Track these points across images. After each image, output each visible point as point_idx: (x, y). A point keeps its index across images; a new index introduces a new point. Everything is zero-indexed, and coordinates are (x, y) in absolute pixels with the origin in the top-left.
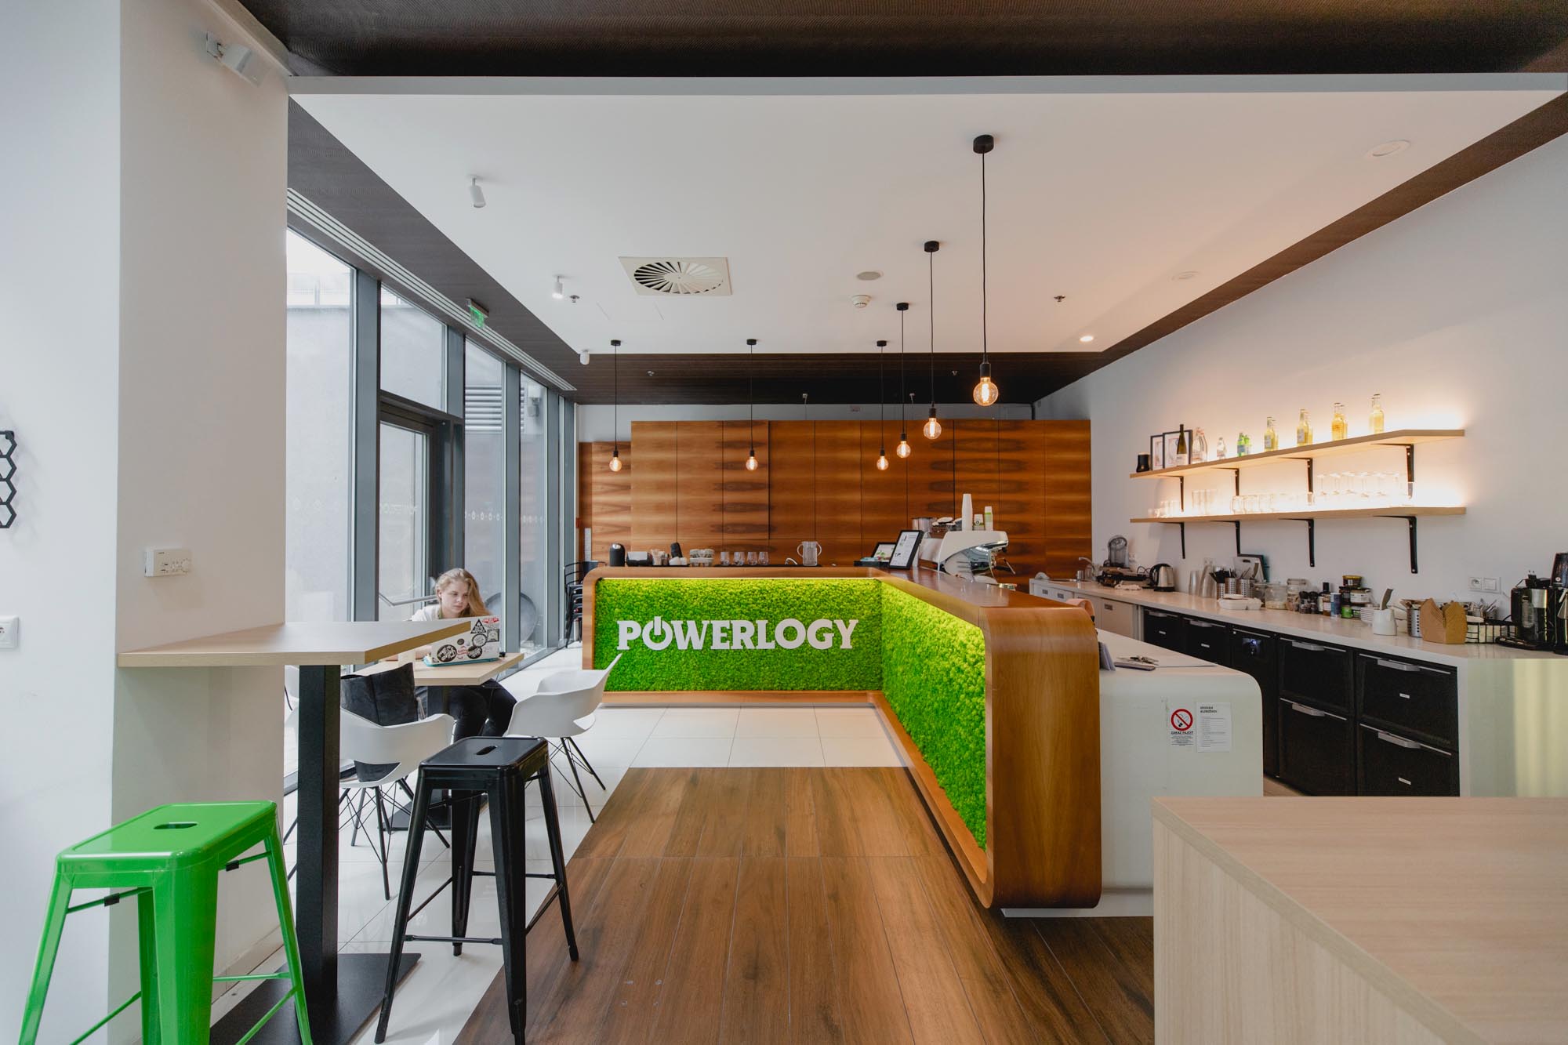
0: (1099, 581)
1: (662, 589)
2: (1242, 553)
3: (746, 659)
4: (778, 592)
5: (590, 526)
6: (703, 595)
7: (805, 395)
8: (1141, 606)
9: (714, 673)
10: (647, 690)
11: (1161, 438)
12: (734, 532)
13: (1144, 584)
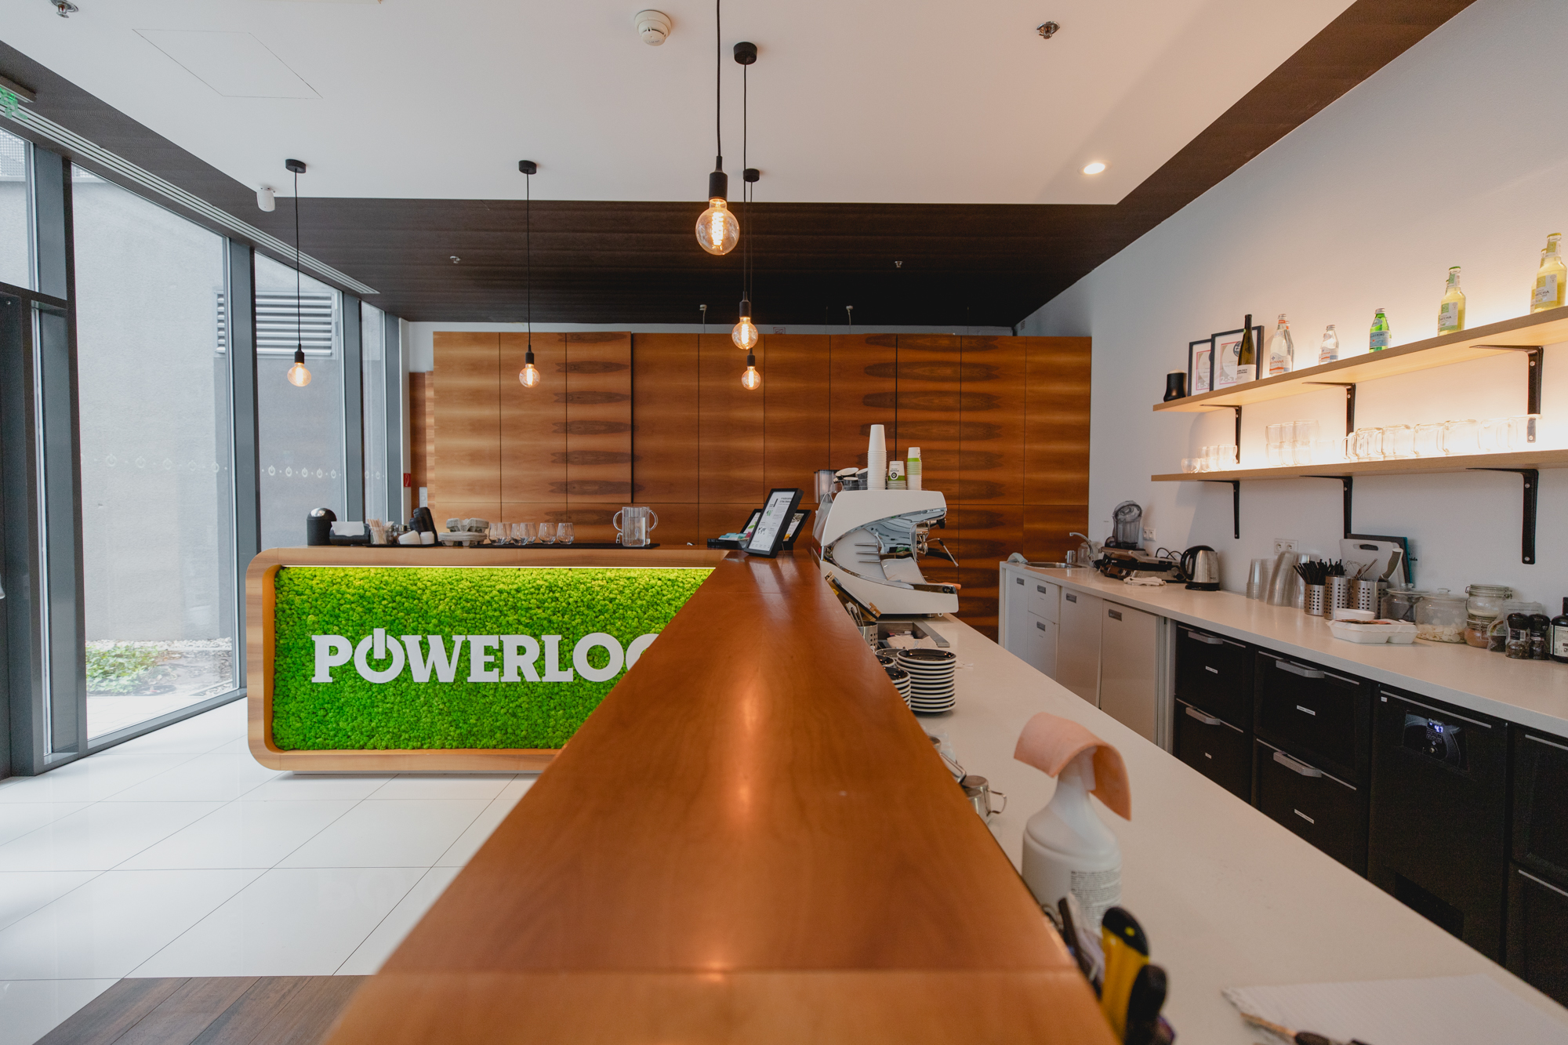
0: (1098, 568)
1: (387, 584)
2: (1354, 531)
3: (525, 698)
4: (578, 589)
5: (424, 485)
6: (454, 594)
7: (703, 307)
8: (1173, 621)
9: (473, 721)
10: (362, 748)
11: (1209, 344)
12: (583, 493)
13: (1168, 575)
